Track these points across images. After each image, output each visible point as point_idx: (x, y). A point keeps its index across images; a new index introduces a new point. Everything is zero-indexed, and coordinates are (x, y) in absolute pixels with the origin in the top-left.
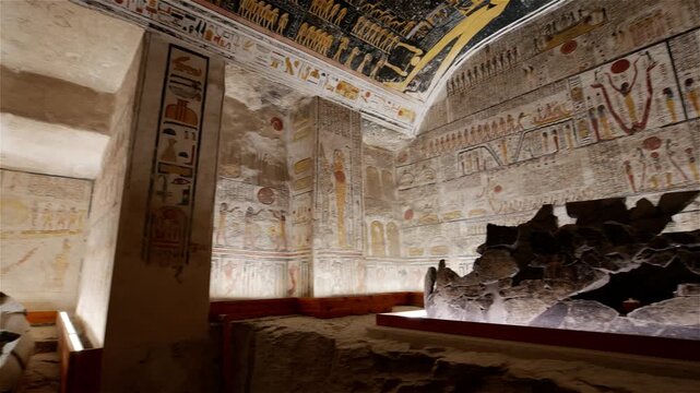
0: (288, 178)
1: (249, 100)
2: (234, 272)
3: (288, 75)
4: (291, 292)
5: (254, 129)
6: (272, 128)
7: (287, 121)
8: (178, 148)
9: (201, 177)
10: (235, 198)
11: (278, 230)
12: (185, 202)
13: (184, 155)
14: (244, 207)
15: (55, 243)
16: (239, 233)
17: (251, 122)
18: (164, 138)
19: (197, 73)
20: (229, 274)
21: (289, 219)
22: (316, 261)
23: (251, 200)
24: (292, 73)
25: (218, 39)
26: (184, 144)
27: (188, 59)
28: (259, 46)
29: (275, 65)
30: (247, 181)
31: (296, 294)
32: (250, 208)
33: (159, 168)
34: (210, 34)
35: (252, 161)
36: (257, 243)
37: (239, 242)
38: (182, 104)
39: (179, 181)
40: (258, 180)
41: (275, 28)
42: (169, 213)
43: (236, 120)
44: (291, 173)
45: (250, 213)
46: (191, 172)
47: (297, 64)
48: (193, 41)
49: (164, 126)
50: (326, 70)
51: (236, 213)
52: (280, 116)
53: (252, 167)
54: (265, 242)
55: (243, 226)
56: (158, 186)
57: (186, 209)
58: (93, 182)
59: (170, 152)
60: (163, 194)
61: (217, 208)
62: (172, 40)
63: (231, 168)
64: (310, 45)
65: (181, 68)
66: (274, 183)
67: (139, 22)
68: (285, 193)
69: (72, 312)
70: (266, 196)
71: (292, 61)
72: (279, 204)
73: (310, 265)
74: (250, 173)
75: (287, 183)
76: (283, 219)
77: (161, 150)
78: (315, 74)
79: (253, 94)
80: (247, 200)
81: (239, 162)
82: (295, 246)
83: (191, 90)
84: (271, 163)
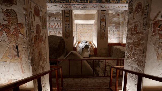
0: (120, 24)
1: (113, 13)
2: (111, 39)
3: (119, 9)
4: (120, 42)
5: (114, 17)
6: (117, 16)
7: (120, 14)
8: (103, 25)
9: (106, 28)
10: (111, 29)
11: (118, 33)
12: (104, 32)
13: (104, 26)
14: (113, 30)
15: (90, 33)
16: (112, 34)
17: (114, 16)
18: (101, 24)
19: (104, 13)
20: (111, 40)
21: (120, 31)
22: (123, 38)
23: (114, 29)
24: (119, 8)
25: (107, 7)
26: (104, 24)
27: (103, 12)
28: (113, 6)
29: (116, 8)
30: (113, 26)
31: (121, 43)
32: (114, 30)
33: (101, 28)
34: (106, 7)
35: (114, 23)
36: (115, 35)
37: (112, 35)
38: (103, 19)
39: (103, 29)
40: (115, 26)
41: (116, 3)
42: (103, 33)
43: (111, 17)
44: (121, 23)
45: (114, 31)
46: (105, 28)
47: (120, 6)
48: (104, 9)
49: (101, 22)
50: (126, 6)
51: (111, 31)
52: (119, 14)
53: (114, 24)
54: (116, 35)
55: (112, 33)
56: (101, 30)
57: (104, 33)
58: (93, 24)
59: (102, 26)
60: (102, 31)
61: (109, 31)
62: (101, 10)
63: (111, 25)
64: (122, 3)
65: (103, 13)
66: (118, 26)
67: (97, 9)
68: (119, 27)
69: (93, 42)
70: (116, 28)
71: (119, 6)
72: (118, 29)
73: (122, 39)
74: (113, 25)
75: (120, 25)
76: (119, 31)
77: (101, 25)
78: (124, 7)
79: (114, 12)
80: (113, 29)
81: (112, 23)
82: (121, 35)
83: (104, 16)
84: (117, 22)
